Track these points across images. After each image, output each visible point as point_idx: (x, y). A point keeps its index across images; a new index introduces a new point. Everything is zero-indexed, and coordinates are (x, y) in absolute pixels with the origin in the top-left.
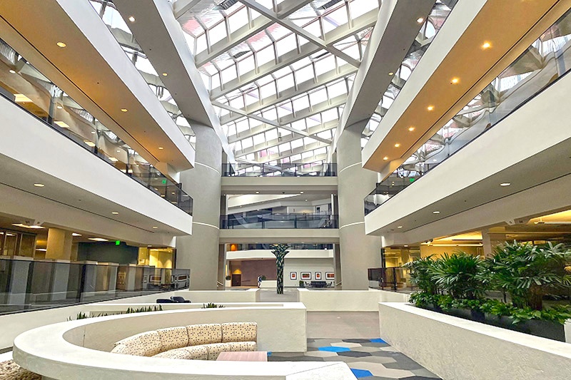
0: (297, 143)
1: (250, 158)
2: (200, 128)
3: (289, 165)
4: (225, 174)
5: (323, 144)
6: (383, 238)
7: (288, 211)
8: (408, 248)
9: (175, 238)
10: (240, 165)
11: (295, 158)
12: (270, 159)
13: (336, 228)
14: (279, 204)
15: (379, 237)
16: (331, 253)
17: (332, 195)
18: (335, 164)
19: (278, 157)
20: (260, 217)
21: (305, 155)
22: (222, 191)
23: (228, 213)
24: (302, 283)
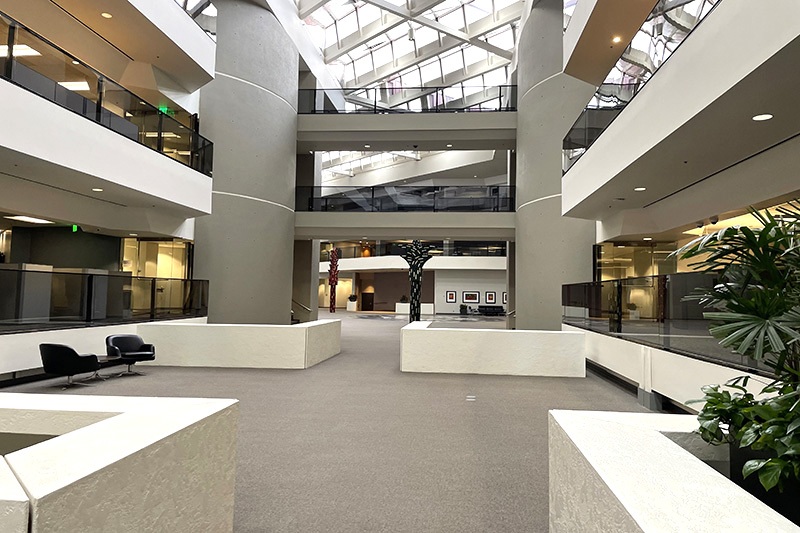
4: (308, 111)
6: (599, 224)
13: (510, 210)
15: (591, 222)
22: (298, 141)
24: (463, 309)
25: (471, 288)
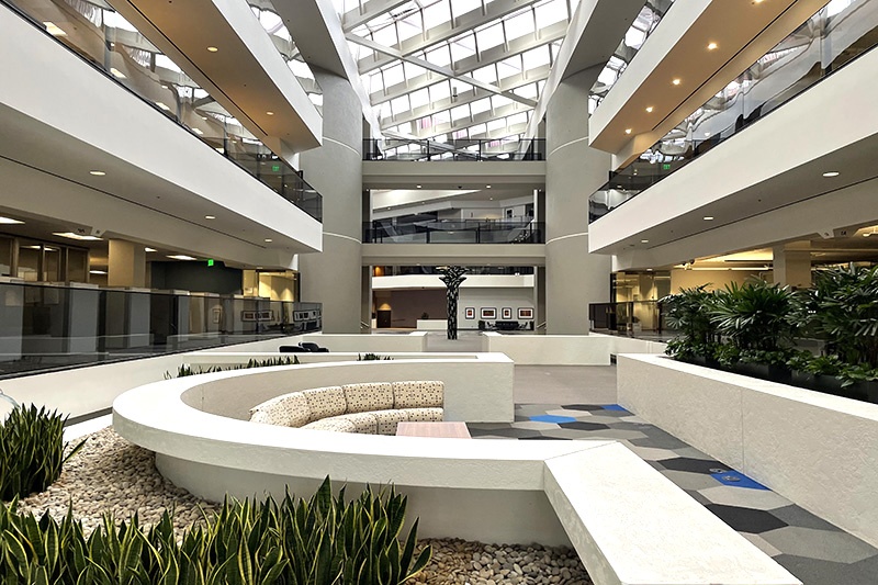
0: (480, 106)
1: (404, 131)
2: (329, 80)
3: (467, 142)
4: (367, 157)
5: (522, 106)
6: (614, 257)
7: (463, 215)
8: (653, 273)
9: (296, 256)
10: (388, 142)
11: (475, 131)
12: (437, 132)
13: (539, 242)
14: (448, 205)
15: (608, 256)
16: (529, 281)
17: (536, 191)
18: (542, 141)
19: (449, 129)
20: (418, 225)
21: (492, 126)
22: (363, 184)
23: (373, 217)
24: (482, 324)
25: (489, 305)
